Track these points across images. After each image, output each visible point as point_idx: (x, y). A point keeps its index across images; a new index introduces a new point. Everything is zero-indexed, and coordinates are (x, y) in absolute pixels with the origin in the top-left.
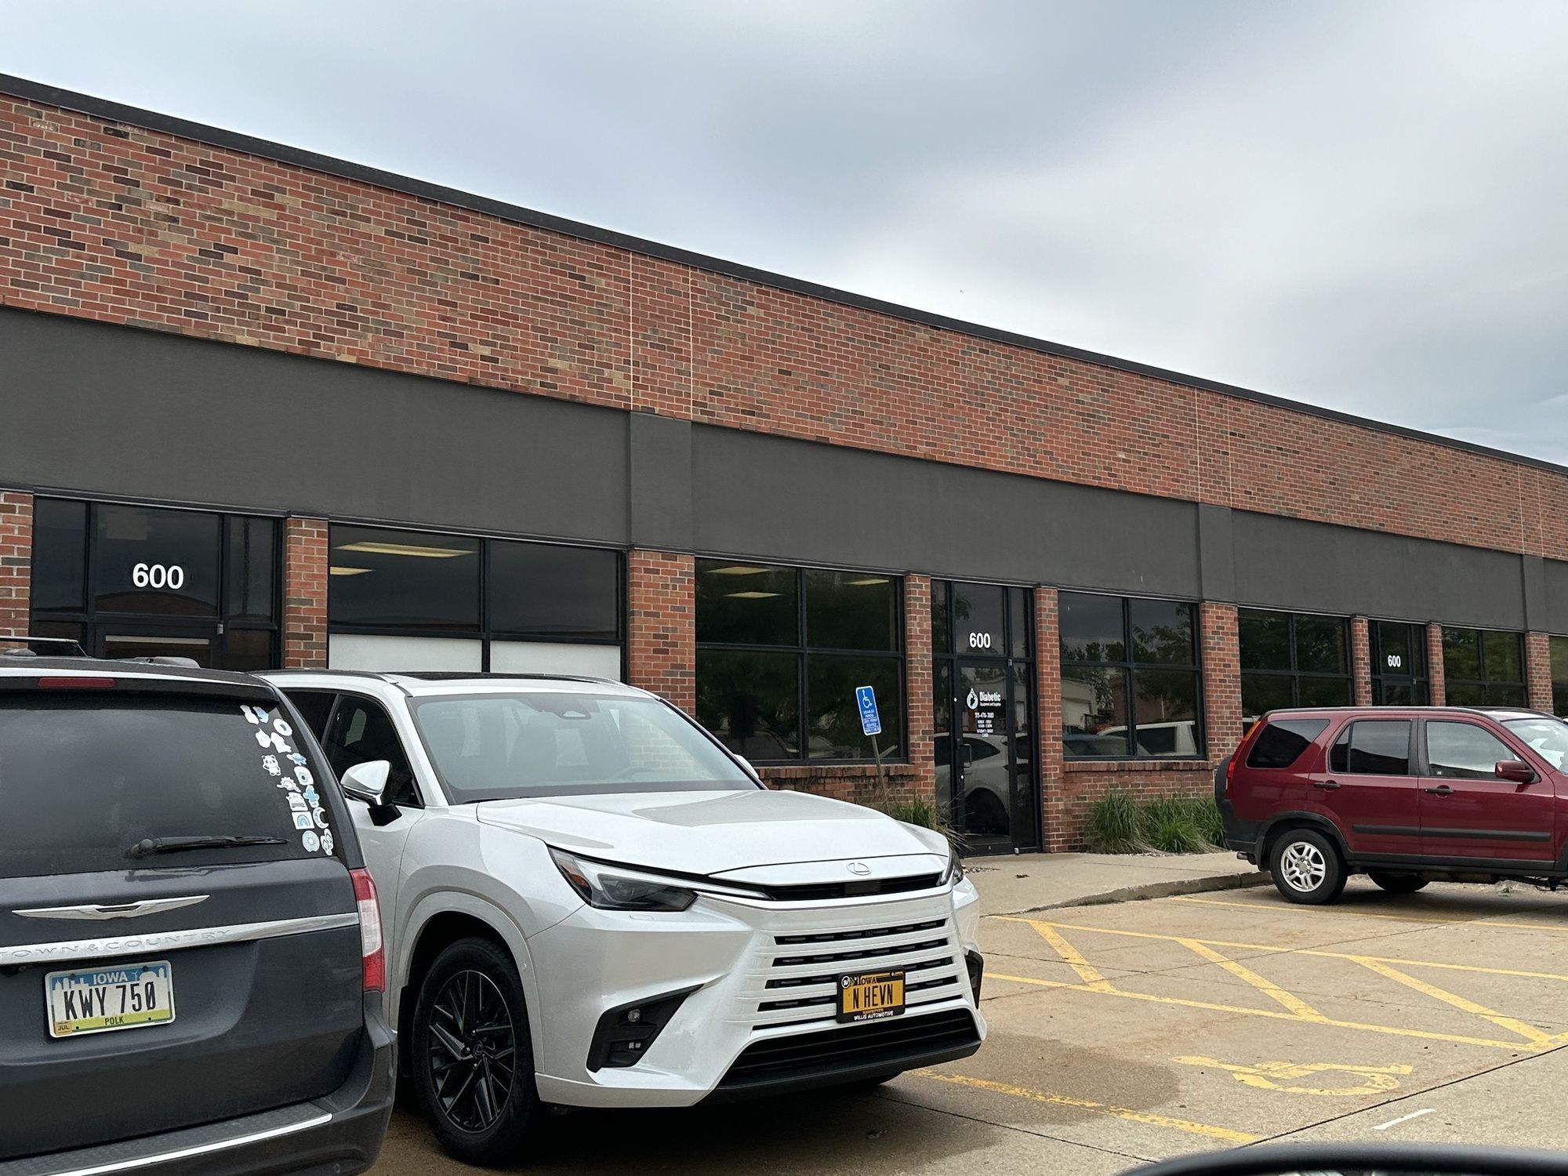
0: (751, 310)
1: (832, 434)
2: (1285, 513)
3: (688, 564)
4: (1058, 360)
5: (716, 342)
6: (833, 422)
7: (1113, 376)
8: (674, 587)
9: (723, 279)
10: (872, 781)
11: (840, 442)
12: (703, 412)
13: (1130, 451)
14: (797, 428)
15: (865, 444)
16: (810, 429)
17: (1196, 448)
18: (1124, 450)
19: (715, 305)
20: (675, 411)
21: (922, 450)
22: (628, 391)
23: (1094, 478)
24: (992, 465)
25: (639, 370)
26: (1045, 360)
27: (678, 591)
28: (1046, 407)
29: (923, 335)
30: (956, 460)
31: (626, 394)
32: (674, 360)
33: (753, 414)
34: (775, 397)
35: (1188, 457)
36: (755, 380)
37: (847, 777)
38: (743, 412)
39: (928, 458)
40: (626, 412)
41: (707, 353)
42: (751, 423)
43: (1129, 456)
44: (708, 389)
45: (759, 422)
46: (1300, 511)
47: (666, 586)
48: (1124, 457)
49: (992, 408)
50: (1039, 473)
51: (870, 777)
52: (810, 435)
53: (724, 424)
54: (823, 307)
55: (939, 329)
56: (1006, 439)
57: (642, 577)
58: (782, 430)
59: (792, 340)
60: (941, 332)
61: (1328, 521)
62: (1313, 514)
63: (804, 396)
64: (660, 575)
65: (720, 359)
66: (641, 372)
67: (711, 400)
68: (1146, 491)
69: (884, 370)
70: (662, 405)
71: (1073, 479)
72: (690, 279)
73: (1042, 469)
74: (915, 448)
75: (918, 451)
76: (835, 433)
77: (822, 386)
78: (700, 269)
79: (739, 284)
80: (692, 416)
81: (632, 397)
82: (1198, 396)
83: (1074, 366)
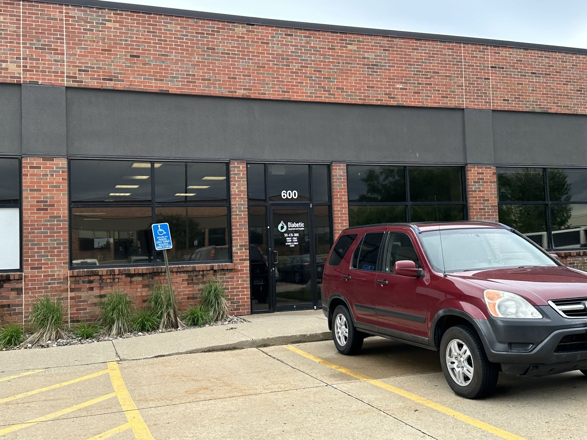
0: (108, 24)
1: (171, 88)
2: (538, 110)
3: (63, 163)
4: (348, 35)
5: (83, 43)
6: (171, 81)
7: (393, 41)
8: (52, 175)
9: (88, 10)
10: (201, 273)
11: (178, 92)
12: (73, 81)
13: (406, 83)
14: (145, 86)
15: (197, 92)
16: (154, 86)
17: (462, 77)
18: (401, 83)
19: (83, 23)
20: (53, 82)
21: (240, 93)
22: (20, 74)
23: (376, 100)
24: (295, 98)
25: (27, 62)
26: (337, 37)
27: (54, 177)
28: (339, 63)
29: (240, 30)
30: (267, 97)
31: (18, 75)
32: (53, 55)
33: (111, 80)
34: (128, 70)
35: (456, 83)
36: (113, 62)
37: (182, 272)
38: (104, 79)
39: (245, 97)
40: (19, 85)
41: (77, 50)
42: (110, 85)
43: (405, 86)
44: (77, 69)
45: (115, 84)
46: (551, 108)
47: (47, 175)
48: (401, 87)
49: (295, 66)
50: (333, 100)
51: (199, 271)
52: (154, 89)
53: (90, 87)
54: (163, 20)
55: (253, 25)
56: (306, 83)
57: (28, 171)
58: (133, 88)
59: (140, 38)
60: (255, 26)
61: (575, 113)
62: (562, 109)
63: (150, 68)
64: (42, 169)
65: (86, 52)
66: (29, 63)
67: (79, 74)
68: (421, 105)
69: (210, 51)
70: (43, 79)
71: (360, 102)
72: (64, 11)
73: (334, 98)
74: (236, 92)
75: (237, 94)
76: (173, 87)
77: (163, 62)
78: (71, 5)
79: (100, 11)
80: (66, 84)
81: (22, 76)
82: (464, 47)
83: (361, 38)
